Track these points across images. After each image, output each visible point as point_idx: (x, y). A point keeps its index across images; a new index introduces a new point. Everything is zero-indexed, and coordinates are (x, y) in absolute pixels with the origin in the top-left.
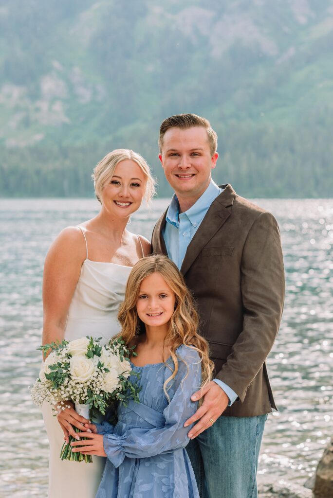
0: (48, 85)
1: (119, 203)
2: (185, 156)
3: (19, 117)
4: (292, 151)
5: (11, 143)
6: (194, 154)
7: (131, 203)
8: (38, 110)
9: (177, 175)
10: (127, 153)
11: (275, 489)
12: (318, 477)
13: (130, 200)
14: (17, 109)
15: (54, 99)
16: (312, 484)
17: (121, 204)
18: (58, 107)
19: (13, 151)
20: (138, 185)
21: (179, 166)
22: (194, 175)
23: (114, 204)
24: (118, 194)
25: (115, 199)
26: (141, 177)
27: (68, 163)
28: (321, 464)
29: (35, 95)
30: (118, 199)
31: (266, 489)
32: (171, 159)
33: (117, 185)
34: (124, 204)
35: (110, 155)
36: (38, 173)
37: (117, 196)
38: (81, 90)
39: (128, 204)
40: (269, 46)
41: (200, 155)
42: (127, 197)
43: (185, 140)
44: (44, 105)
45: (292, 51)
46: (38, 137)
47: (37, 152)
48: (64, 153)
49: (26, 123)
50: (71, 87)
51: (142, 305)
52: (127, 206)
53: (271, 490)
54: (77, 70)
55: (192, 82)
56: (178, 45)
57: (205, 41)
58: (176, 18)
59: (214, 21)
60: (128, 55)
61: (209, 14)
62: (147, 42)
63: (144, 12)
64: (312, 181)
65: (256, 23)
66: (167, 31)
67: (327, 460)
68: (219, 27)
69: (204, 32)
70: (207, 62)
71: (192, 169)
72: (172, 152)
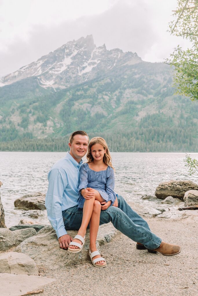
0: (49, 123)
2: (82, 145)
3: (41, 131)
5: (39, 138)
8: (46, 129)
9: (78, 151)
11: (147, 196)
14: (40, 129)
15: (50, 126)
18: (51, 128)
19: (39, 140)
21: (80, 148)
22: (83, 151)
27: (54, 143)
29: (45, 125)
31: (145, 195)
36: (46, 145)
38: (57, 124)
40: (105, 114)
44: (48, 128)
45: (111, 115)
46: (46, 136)
47: (45, 140)
48: (53, 140)
49: (43, 133)
50: (55, 124)
51: (93, 154)
54: (56, 119)
55: (86, 123)
56: (82, 113)
57: (89, 112)
58: (82, 106)
59: (92, 107)
60: (69, 116)
61: (90, 105)
62: (74, 112)
63: (73, 105)
64: (116, 148)
65: (102, 108)
66: (79, 110)
67: (158, 189)
68: (93, 109)
69: (89, 110)
70: (90, 117)
71: (84, 149)
72: (78, 142)
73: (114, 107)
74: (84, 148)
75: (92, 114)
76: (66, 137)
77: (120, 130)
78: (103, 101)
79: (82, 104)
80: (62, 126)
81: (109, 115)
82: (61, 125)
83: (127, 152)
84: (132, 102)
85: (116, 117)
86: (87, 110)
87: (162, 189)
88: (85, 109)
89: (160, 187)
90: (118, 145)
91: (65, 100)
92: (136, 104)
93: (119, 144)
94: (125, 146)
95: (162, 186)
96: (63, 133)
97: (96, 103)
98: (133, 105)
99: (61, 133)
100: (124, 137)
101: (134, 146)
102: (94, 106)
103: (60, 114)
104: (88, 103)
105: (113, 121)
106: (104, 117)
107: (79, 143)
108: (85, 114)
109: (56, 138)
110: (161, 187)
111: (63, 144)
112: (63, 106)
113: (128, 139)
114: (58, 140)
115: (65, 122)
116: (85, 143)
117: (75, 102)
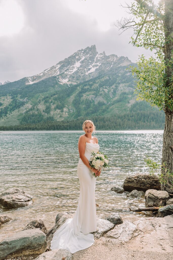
0: (65, 109)
3: (59, 115)
4: (110, 121)
5: (58, 120)
8: (63, 114)
10: (88, 121)
11: (116, 188)
12: (124, 185)
13: (90, 131)
14: (59, 114)
15: (66, 112)
16: (123, 186)
18: (67, 113)
19: (58, 122)
20: (91, 127)
24: (88, 130)
27: (68, 124)
28: (125, 183)
29: (62, 111)
31: (114, 188)
33: (87, 128)
35: (84, 122)
36: (63, 126)
38: (71, 110)
40: (105, 102)
44: (64, 113)
45: (110, 103)
46: (63, 119)
47: (63, 122)
48: (68, 122)
49: (61, 116)
50: (69, 110)
53: (115, 188)
54: (70, 107)
55: (91, 109)
56: (89, 102)
57: (94, 101)
58: (89, 97)
59: (95, 97)
60: (80, 104)
62: (83, 101)
63: (82, 96)
65: (103, 98)
68: (96, 99)
69: (93, 99)
70: (94, 105)
73: (111, 97)
75: (96, 103)
76: (77, 120)
78: (104, 93)
81: (108, 103)
85: (113, 104)
87: (129, 181)
88: (90, 99)
91: (76, 93)
92: (128, 94)
94: (120, 125)
96: (75, 117)
102: (97, 96)
103: (73, 103)
104: (93, 94)
105: (111, 107)
106: (104, 104)
108: (91, 102)
110: (128, 179)
112: (75, 97)
113: (122, 120)
114: (71, 121)
115: (76, 108)
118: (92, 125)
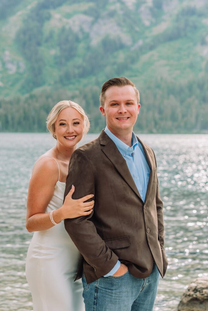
1: (68, 138)
2: (123, 105)
6: (128, 103)
7: (76, 136)
9: (117, 119)
10: (67, 103)
13: (75, 134)
17: (69, 138)
20: (78, 123)
21: (119, 111)
22: (128, 118)
23: (65, 139)
24: (66, 131)
25: (65, 136)
26: (79, 117)
30: (67, 135)
32: (113, 107)
33: (64, 126)
34: (71, 138)
35: (54, 105)
37: (66, 133)
39: (74, 137)
41: (132, 104)
42: (73, 133)
43: (122, 94)
50: (4, 64)
52: (73, 139)
54: (7, 53)
55: (79, 61)
56: (70, 38)
57: (87, 37)
58: (70, 21)
59: (93, 23)
60: (39, 44)
61: (90, 19)
62: (51, 36)
63: (49, 18)
64: (153, 123)
65: (119, 25)
66: (63, 30)
67: (185, 300)
68: (95, 28)
69: (86, 29)
70: (88, 48)
71: (128, 113)
72: (114, 102)
73: (147, 23)
74: (128, 111)
75: (95, 42)
76: (32, 97)
77: (162, 79)
78: (122, 9)
79: (68, 16)
80: (21, 70)
81: (134, 41)
82: (18, 67)
83: (179, 133)
84: (191, 12)
85: (152, 48)
86: (81, 30)
87: (196, 299)
88: (76, 29)
89: (189, 295)
90: (157, 116)
91: (29, 7)
92: (201, 15)
93: (161, 112)
94: (173, 118)
95: (196, 290)
96: (23, 87)
97: (104, 13)
98: (193, 18)
99: (18, 86)
100: (172, 97)
101: (197, 117)
102: (100, 21)
103: (17, 40)
104: (85, 13)
105: (145, 58)
106: (122, 46)
107: (115, 104)
108: (77, 40)
109: (7, 99)
110: (192, 293)
111: (25, 112)
112: (25, 21)
113: (182, 102)
114: (11, 103)
115: (28, 59)
116: (127, 100)
117: (52, 12)
118: (82, 116)
